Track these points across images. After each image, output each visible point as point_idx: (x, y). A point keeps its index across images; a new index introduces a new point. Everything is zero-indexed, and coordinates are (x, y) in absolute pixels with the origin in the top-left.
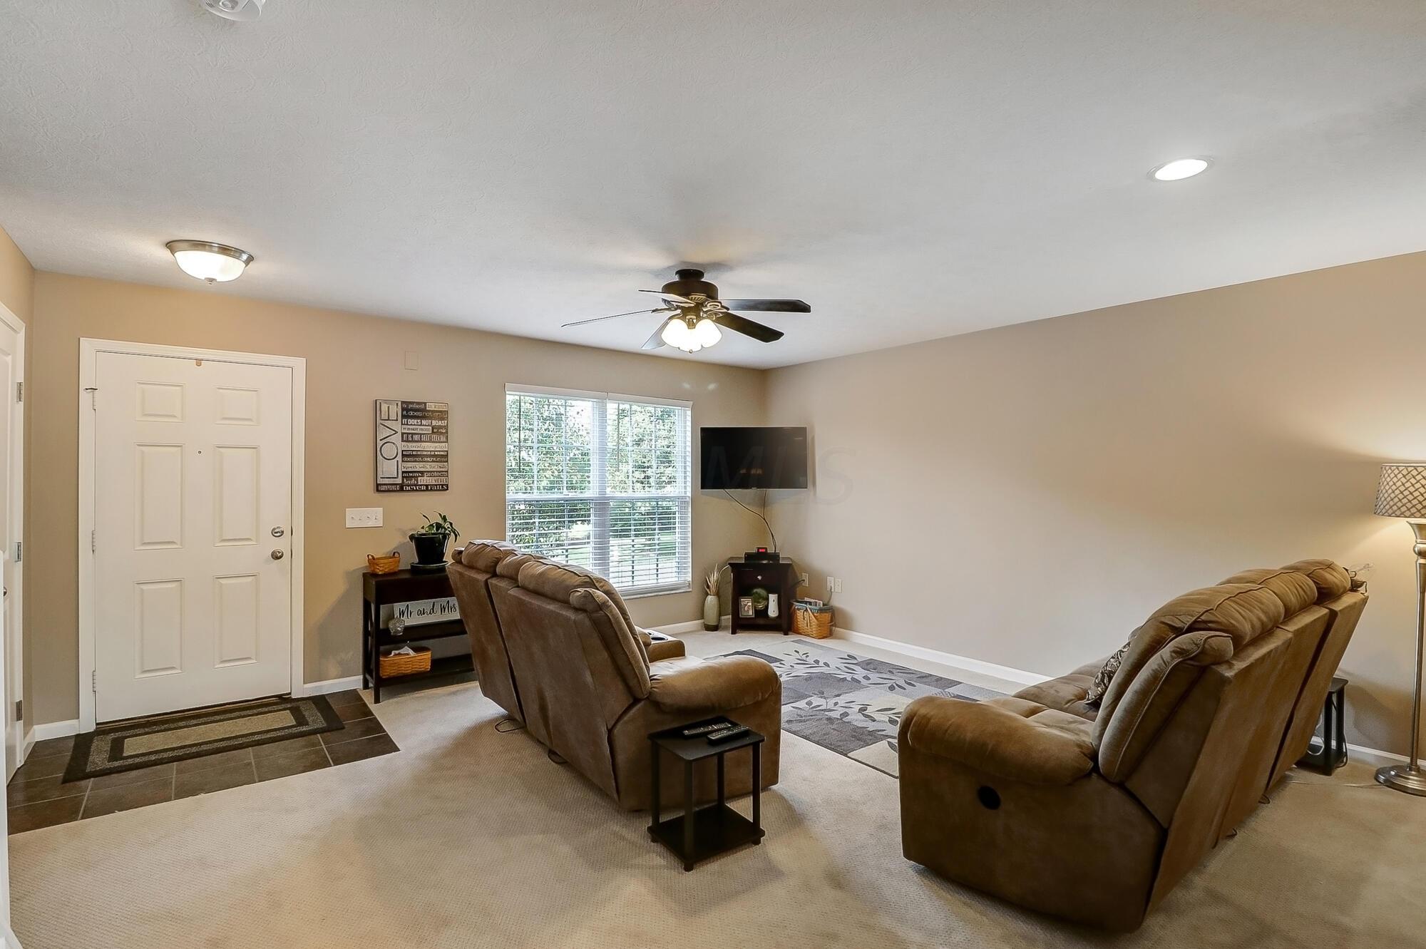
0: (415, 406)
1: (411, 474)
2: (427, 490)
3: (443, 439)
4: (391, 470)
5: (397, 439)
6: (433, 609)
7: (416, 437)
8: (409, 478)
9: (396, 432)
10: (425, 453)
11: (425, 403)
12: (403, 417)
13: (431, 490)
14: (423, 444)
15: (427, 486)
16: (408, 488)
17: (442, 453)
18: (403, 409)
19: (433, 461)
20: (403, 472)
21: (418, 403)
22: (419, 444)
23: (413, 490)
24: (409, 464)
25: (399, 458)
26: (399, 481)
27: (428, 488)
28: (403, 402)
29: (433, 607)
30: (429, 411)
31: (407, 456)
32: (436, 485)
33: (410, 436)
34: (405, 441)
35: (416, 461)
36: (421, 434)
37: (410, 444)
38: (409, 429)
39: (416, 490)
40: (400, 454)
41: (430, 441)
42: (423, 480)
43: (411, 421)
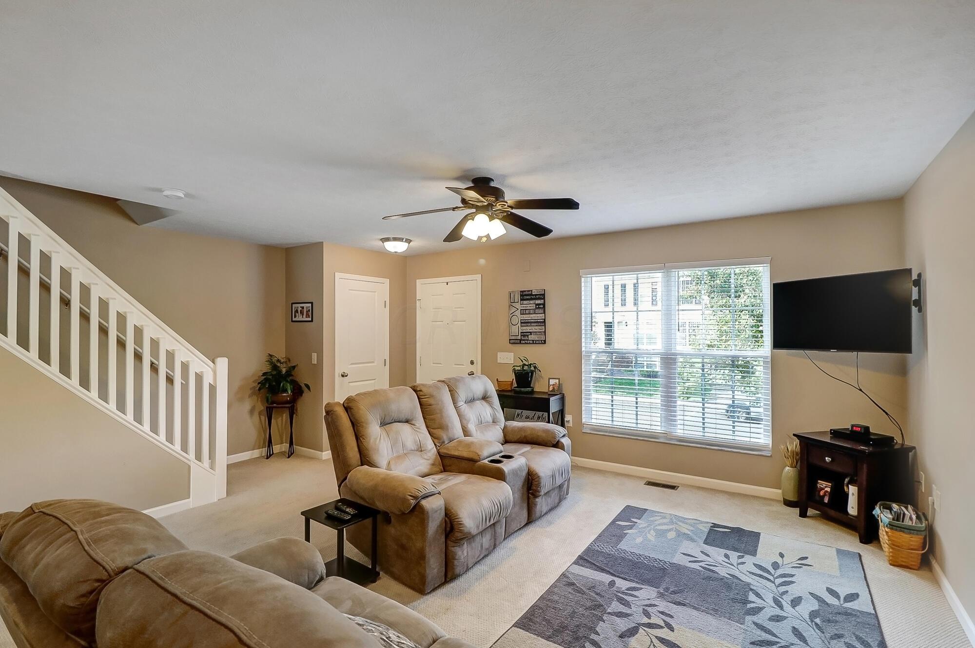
0: (527, 293)
1: (525, 334)
2: (533, 343)
3: (542, 311)
4: (516, 330)
5: (518, 313)
6: (534, 417)
7: (527, 312)
8: (524, 336)
9: (518, 309)
10: (532, 321)
11: (532, 291)
12: (521, 300)
13: (535, 343)
14: (531, 315)
15: (533, 341)
16: (524, 342)
17: (541, 321)
18: (521, 296)
19: (536, 326)
20: (521, 332)
21: (529, 291)
22: (529, 315)
23: (526, 343)
24: (525, 328)
25: (519, 324)
26: (519, 338)
27: (534, 342)
28: (521, 291)
29: (535, 415)
30: (534, 295)
31: (524, 323)
32: (538, 340)
33: (524, 311)
34: (522, 314)
35: (528, 326)
36: (530, 309)
37: (524, 316)
38: (524, 307)
39: (528, 343)
40: (519, 322)
41: (535, 313)
42: (531, 337)
43: (525, 302)
